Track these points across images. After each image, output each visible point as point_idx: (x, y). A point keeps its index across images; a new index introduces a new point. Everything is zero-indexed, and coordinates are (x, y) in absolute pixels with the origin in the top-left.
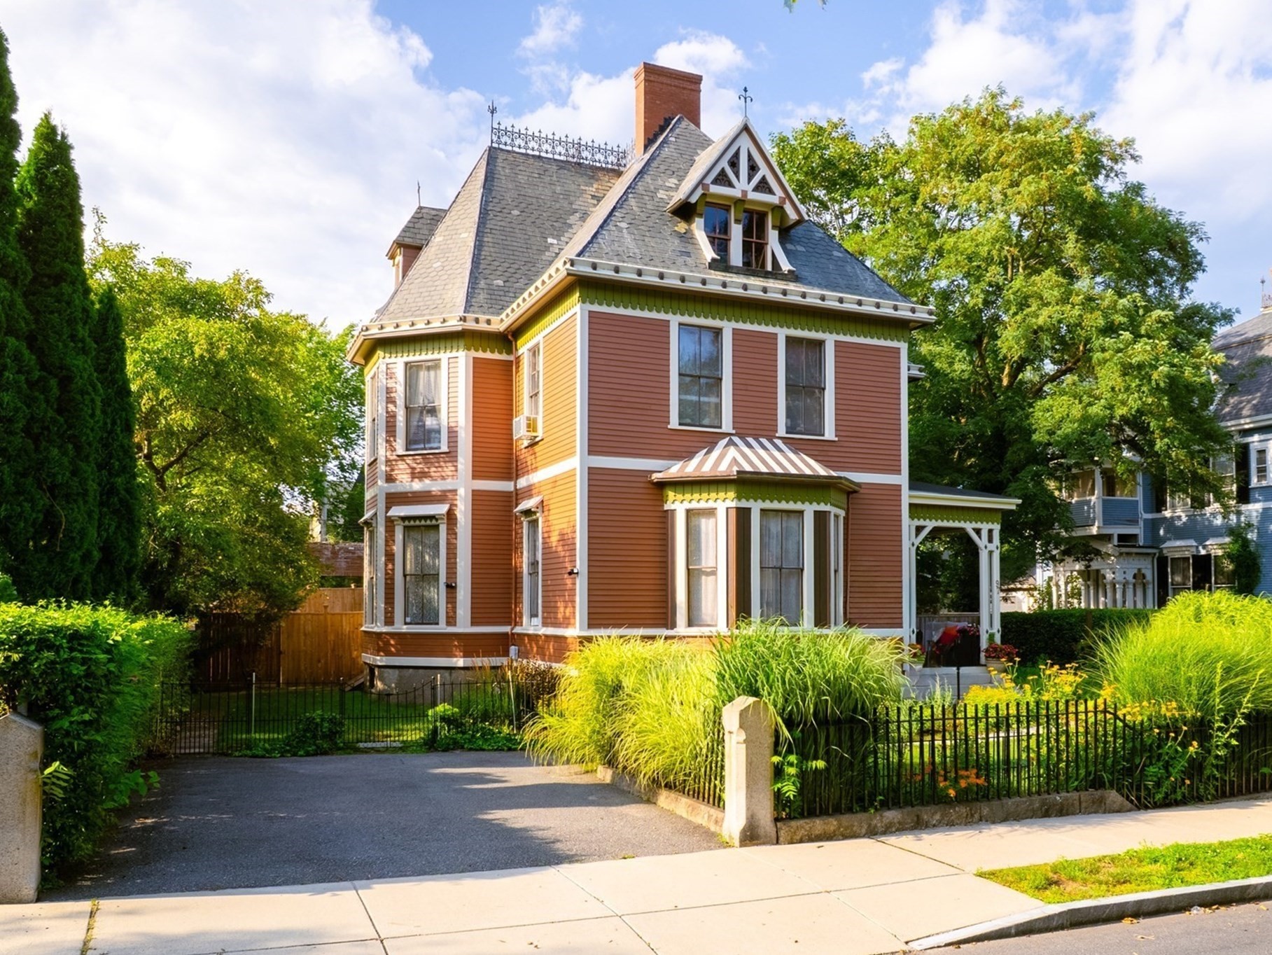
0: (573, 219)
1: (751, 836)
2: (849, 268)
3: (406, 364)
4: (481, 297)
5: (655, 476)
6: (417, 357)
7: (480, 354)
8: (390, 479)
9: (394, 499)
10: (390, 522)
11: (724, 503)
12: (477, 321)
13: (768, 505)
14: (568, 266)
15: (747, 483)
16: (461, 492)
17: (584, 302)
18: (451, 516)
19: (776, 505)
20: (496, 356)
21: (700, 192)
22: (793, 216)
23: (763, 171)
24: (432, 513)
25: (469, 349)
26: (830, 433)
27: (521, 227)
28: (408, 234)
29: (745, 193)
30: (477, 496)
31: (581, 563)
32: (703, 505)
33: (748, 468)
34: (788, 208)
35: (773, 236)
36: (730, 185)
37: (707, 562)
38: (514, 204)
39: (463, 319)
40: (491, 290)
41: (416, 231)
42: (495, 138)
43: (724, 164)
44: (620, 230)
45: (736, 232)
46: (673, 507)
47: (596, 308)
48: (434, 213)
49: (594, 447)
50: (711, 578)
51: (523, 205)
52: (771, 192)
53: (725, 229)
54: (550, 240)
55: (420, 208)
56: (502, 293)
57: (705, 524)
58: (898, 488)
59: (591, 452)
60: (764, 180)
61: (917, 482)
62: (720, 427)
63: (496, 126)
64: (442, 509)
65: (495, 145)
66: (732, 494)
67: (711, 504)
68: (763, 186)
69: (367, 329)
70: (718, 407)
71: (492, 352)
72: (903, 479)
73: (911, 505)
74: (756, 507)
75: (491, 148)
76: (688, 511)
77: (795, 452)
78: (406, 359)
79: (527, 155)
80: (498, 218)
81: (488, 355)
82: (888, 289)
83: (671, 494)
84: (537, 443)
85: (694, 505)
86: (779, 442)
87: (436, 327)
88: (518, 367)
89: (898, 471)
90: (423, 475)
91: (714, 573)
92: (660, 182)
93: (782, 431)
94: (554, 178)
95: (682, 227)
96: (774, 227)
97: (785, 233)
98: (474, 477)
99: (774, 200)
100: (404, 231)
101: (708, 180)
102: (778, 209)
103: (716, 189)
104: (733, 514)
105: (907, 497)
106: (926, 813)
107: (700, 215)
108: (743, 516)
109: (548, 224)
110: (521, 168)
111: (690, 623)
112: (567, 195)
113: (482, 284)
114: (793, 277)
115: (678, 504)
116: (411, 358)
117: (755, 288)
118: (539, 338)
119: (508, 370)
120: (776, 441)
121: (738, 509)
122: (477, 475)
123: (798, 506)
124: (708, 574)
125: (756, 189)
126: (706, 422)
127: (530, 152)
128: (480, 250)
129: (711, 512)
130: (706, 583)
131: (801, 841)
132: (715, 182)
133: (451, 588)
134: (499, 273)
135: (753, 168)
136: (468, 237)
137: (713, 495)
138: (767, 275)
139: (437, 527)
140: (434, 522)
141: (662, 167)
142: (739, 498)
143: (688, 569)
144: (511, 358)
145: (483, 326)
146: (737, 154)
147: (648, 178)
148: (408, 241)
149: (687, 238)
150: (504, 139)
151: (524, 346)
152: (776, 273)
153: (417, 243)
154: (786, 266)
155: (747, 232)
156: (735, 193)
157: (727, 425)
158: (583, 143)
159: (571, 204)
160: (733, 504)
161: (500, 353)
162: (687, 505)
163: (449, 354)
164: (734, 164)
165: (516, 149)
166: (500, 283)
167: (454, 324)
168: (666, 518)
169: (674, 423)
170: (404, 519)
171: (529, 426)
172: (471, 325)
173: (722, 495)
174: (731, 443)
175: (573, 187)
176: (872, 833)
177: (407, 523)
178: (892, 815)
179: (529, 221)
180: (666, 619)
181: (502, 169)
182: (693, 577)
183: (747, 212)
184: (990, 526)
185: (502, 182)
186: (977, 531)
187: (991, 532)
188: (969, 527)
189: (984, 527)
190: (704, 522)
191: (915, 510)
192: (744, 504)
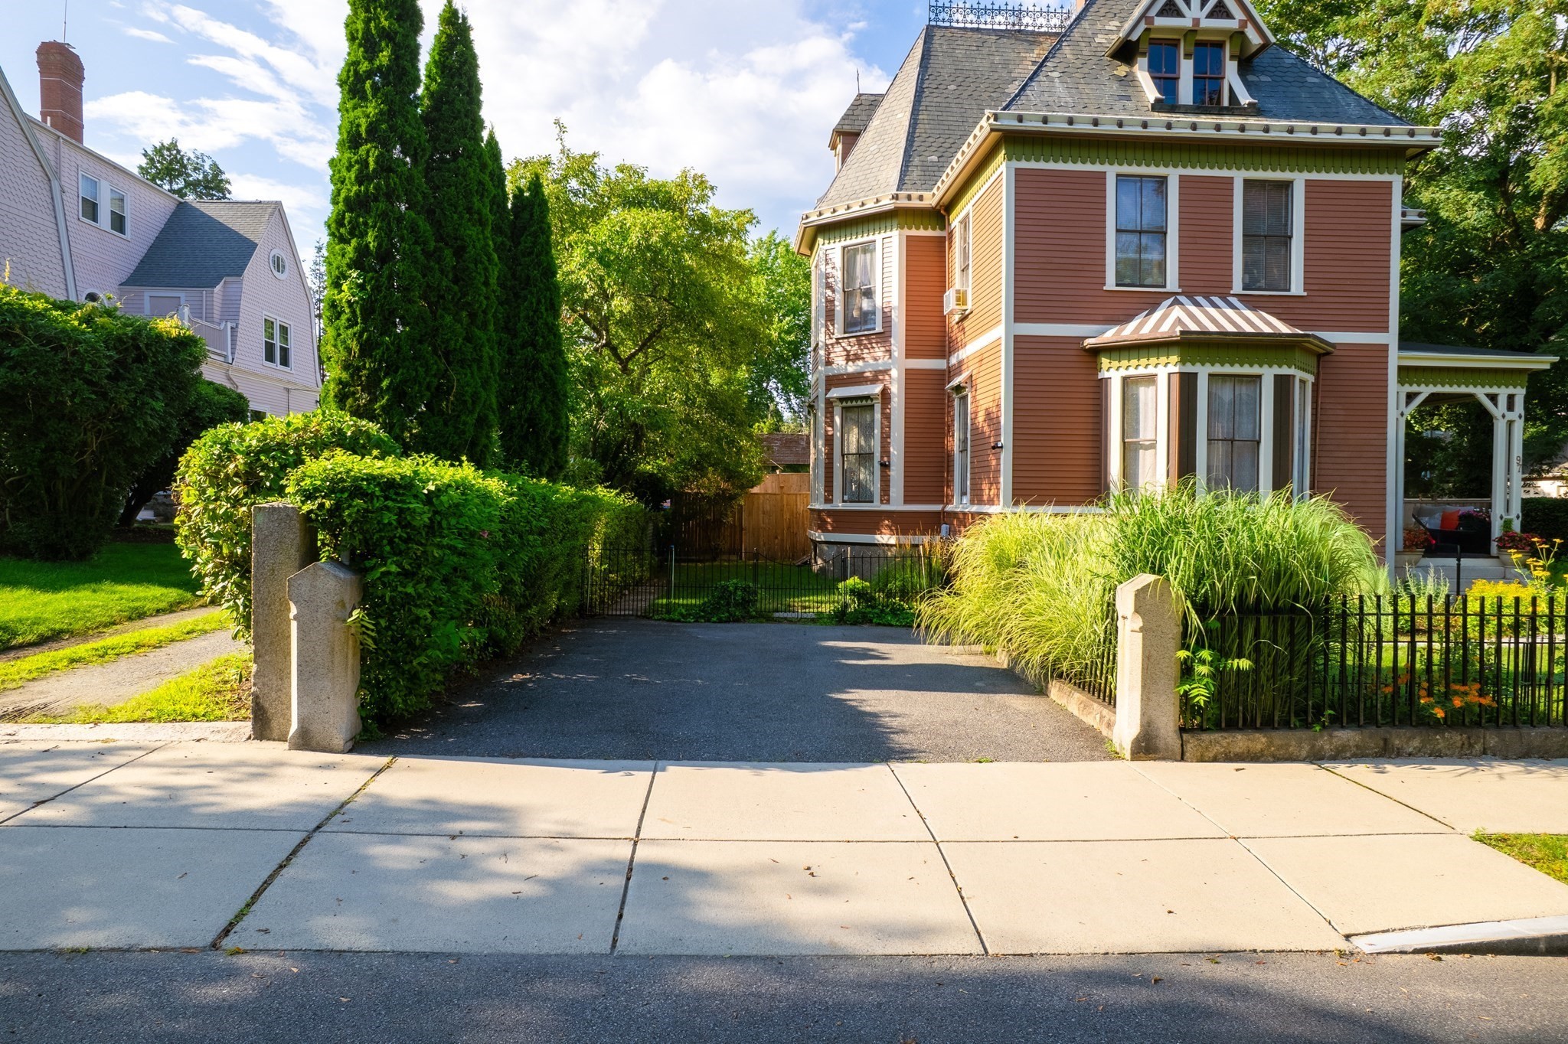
1: (1146, 748)
2: (1327, 95)
3: (844, 248)
4: (915, 174)
5: (1088, 342)
6: (854, 241)
7: (914, 232)
8: (829, 363)
9: (833, 381)
10: (829, 403)
11: (1166, 369)
12: (909, 198)
13: (1218, 369)
14: (992, 121)
15: (1191, 345)
16: (894, 373)
17: (1010, 159)
18: (885, 395)
19: (1227, 369)
20: (930, 233)
21: (1142, 26)
22: (1256, 41)
24: (866, 393)
25: (902, 228)
26: (1297, 288)
27: (957, 101)
28: (846, 122)
29: (1196, 21)
30: (911, 375)
31: (1006, 439)
32: (1141, 371)
33: (1194, 327)
34: (1250, 32)
35: (1231, 68)
36: (1179, 14)
37: (1145, 434)
38: (951, 78)
39: (896, 197)
40: (924, 167)
41: (854, 118)
42: (933, 16)
44: (1052, 80)
45: (1186, 69)
46: (1106, 375)
47: (1024, 164)
48: (873, 98)
49: (1021, 314)
50: (1150, 452)
51: (960, 79)
52: (1229, 15)
53: (1173, 66)
55: (860, 95)
56: (936, 169)
57: (1144, 393)
58: (1384, 348)
59: (1017, 320)
60: (1220, 3)
61: (1407, 340)
62: (1164, 286)
64: (877, 389)
65: (933, 23)
66: (1174, 358)
67: (1151, 370)
68: (1219, 10)
69: (807, 217)
70: (1162, 266)
71: (926, 229)
72: (1390, 338)
73: (1401, 369)
74: (1203, 372)
75: (929, 27)
76: (1125, 380)
77: (1253, 310)
78: (844, 243)
79: (965, 29)
80: (935, 95)
81: (922, 232)
82: (1378, 113)
83: (1105, 362)
84: (967, 316)
85: (1132, 372)
86: (1234, 300)
87: (871, 208)
88: (950, 243)
89: (1384, 328)
90: (857, 357)
91: (1153, 446)
92: (1099, 26)
93: (1237, 287)
94: (993, 49)
95: (1122, 70)
96: (1232, 59)
97: (1247, 64)
98: (908, 356)
99: (1232, 25)
100: (843, 119)
101: (1153, 13)
102: (1239, 35)
103: (1161, 22)
104: (1176, 380)
105: (1395, 359)
106: (1398, 738)
107: (1143, 54)
108: (1187, 383)
109: (985, 96)
110: (959, 42)
112: (1005, 64)
113: (916, 161)
114: (1255, 110)
115: (1114, 372)
116: (849, 242)
117: (1206, 126)
118: (969, 207)
119: (941, 246)
120: (1231, 299)
121: (1182, 375)
122: (910, 354)
123: (1255, 370)
124: (1147, 448)
125: (1211, 15)
126: (1148, 281)
127: (969, 25)
128: (914, 129)
129: (1151, 379)
130: (1145, 458)
131: (1215, 760)
132: (1161, 13)
133: (885, 466)
134: (934, 149)
136: (904, 118)
137: (1153, 360)
138: (1222, 111)
139: (872, 406)
140: (869, 402)
141: (1103, 11)
142: (1183, 362)
143: (1124, 443)
144: (944, 234)
145: (915, 203)
147: (1085, 24)
148: (847, 128)
149: (1129, 81)
150: (941, 16)
151: (955, 220)
152: (1235, 108)
153: (856, 129)
154: (1245, 99)
155: (1199, 67)
156: (1186, 23)
157: (1172, 283)
158: (1024, 8)
159: (1012, 73)
160: (1176, 369)
161: (934, 229)
162: (1123, 372)
163: (883, 235)
165: (956, 25)
166: (934, 158)
167: (887, 204)
168: (1101, 387)
169: (1110, 284)
170: (841, 400)
171: (958, 299)
172: (903, 203)
173: (1163, 359)
174: (1177, 302)
175: (1013, 55)
176: (1316, 757)
177: (844, 404)
178: (1346, 736)
179: (966, 94)
181: (941, 48)
182: (1130, 451)
183: (1199, 44)
184: (1511, 390)
185: (938, 59)
186: (1493, 398)
187: (1511, 398)
188: (1480, 392)
189: (1503, 393)
190: (1142, 390)
191: (1406, 373)
192: (1189, 368)
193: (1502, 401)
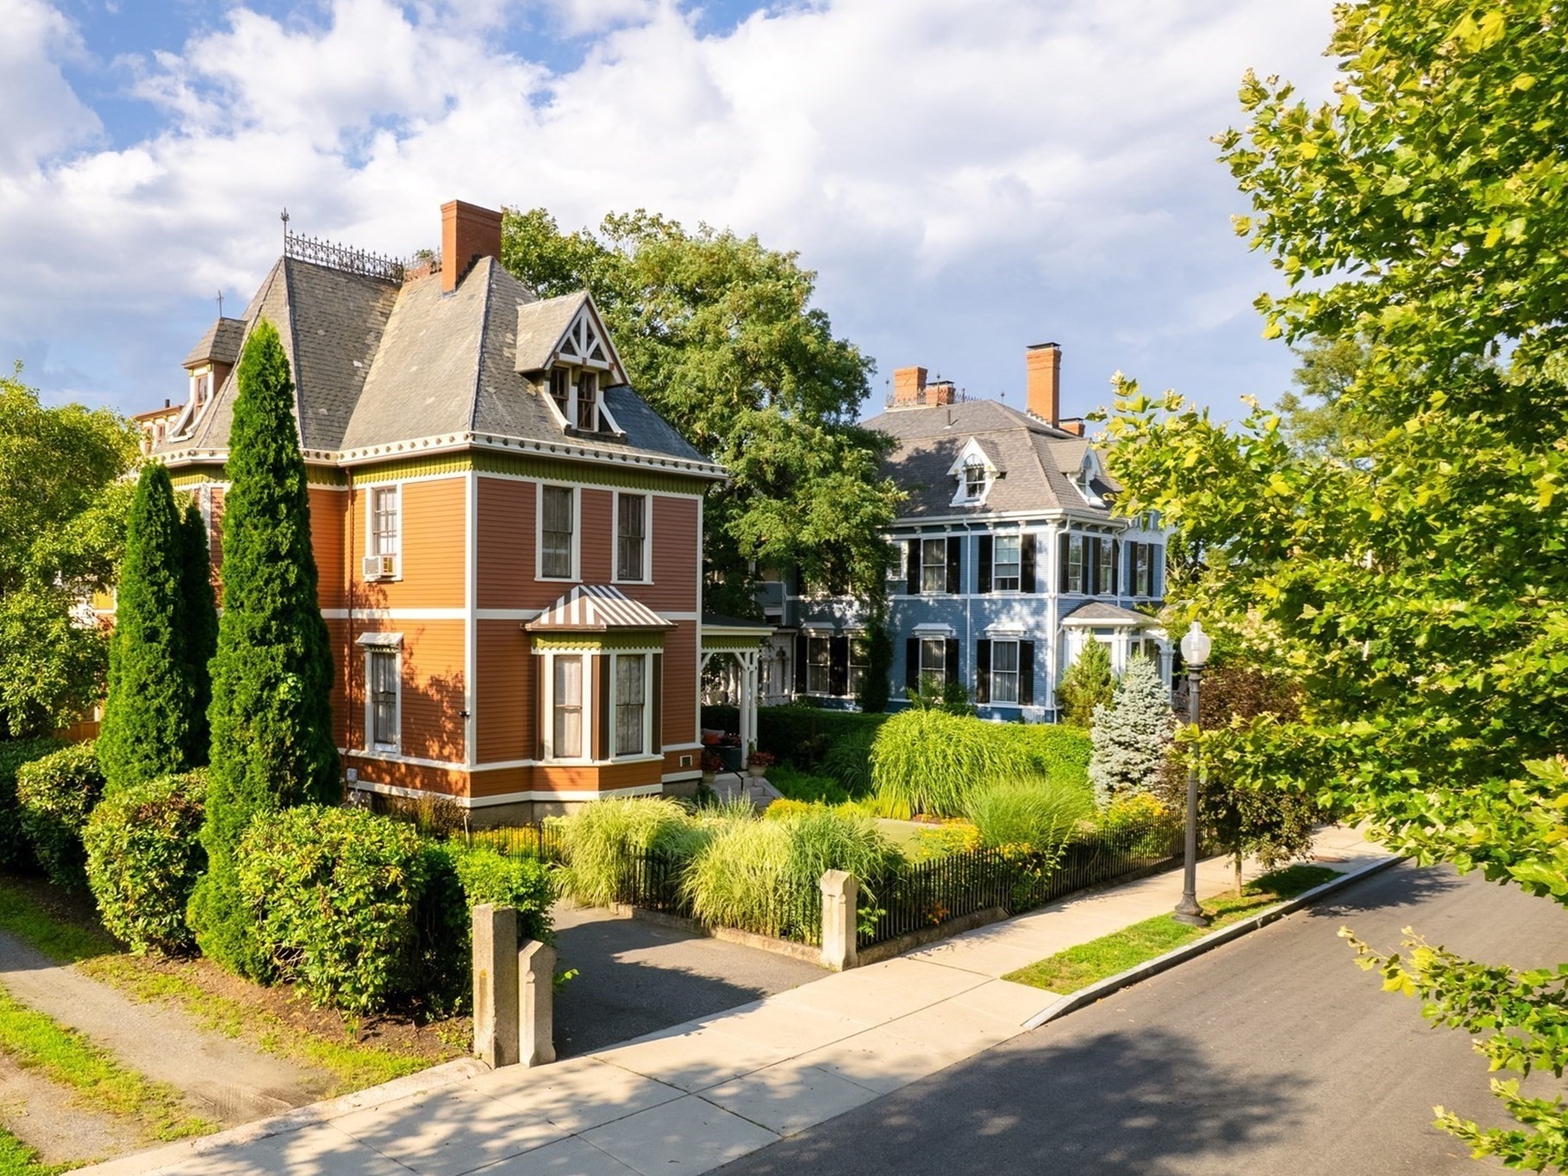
0: (370, 339)
1: (847, 965)
2: (656, 426)
4: (313, 427)
5: (528, 627)
7: (315, 486)
11: (589, 652)
13: (622, 651)
14: (470, 440)
15: (613, 635)
19: (627, 651)
20: (328, 487)
21: (552, 360)
22: (618, 380)
23: (598, 340)
26: (647, 579)
27: (328, 348)
28: (218, 350)
29: (582, 359)
31: (471, 706)
32: (570, 651)
33: (613, 623)
34: (615, 373)
35: (599, 396)
36: (574, 353)
37: (570, 700)
38: (318, 322)
39: (307, 454)
40: (319, 420)
41: (224, 345)
42: (287, 247)
43: (570, 334)
45: (573, 392)
46: (541, 652)
47: (484, 474)
48: (235, 324)
49: (482, 601)
50: (574, 715)
51: (325, 324)
52: (603, 359)
53: (565, 388)
54: (356, 363)
55: (223, 319)
56: (328, 423)
57: (569, 668)
58: (694, 622)
59: (479, 606)
60: (598, 348)
61: (706, 620)
62: (572, 577)
63: (288, 235)
65: (289, 255)
66: (598, 644)
67: (577, 651)
68: (597, 354)
71: (326, 483)
72: (696, 616)
73: (703, 636)
74: (613, 653)
75: (286, 257)
76: (555, 657)
77: (631, 599)
79: (316, 265)
80: (308, 339)
81: (322, 487)
82: (689, 447)
83: (540, 642)
84: (392, 582)
85: (562, 651)
86: (616, 590)
88: (353, 501)
89: (694, 609)
91: (578, 710)
92: (501, 338)
93: (615, 580)
94: (346, 293)
95: (531, 388)
96: (601, 389)
97: (606, 389)
99: (605, 365)
101: (558, 350)
102: (605, 373)
103: (564, 357)
104: (598, 660)
105: (701, 630)
106: (924, 936)
107: (547, 379)
108: (604, 661)
109: (350, 345)
110: (316, 282)
111: (555, 756)
112: (359, 312)
113: (311, 413)
114: (623, 440)
115: (547, 652)
117: (603, 454)
118: (397, 483)
119: (341, 500)
120: (611, 587)
121: (601, 656)
123: (641, 651)
124: (571, 711)
125: (592, 357)
126: (558, 571)
127: (319, 262)
128: (300, 375)
129: (577, 658)
130: (570, 720)
131: (869, 963)
132: (562, 351)
134: (321, 401)
135: (590, 337)
137: (580, 644)
138: (605, 439)
142: (603, 647)
143: (555, 707)
144: (346, 488)
145: (322, 461)
146: (579, 323)
149: (536, 399)
150: (296, 248)
151: (365, 484)
152: (605, 434)
153: (228, 360)
154: (618, 430)
155: (580, 395)
156: (577, 360)
157: (576, 576)
158: (365, 253)
159: (365, 322)
160: (598, 652)
161: (332, 484)
162: (555, 651)
164: (576, 333)
165: (307, 260)
166: (323, 411)
168: (535, 663)
169: (539, 577)
171: (385, 566)
173: (588, 644)
174: (582, 593)
175: (363, 303)
178: (907, 939)
179: (334, 342)
180: (534, 751)
181: (302, 285)
182: (558, 713)
183: (583, 375)
184: (752, 650)
185: (303, 298)
186: (743, 655)
187: (751, 654)
188: (737, 651)
189: (748, 651)
190: (567, 665)
191: (708, 640)
192: (606, 652)
193: (747, 657)
